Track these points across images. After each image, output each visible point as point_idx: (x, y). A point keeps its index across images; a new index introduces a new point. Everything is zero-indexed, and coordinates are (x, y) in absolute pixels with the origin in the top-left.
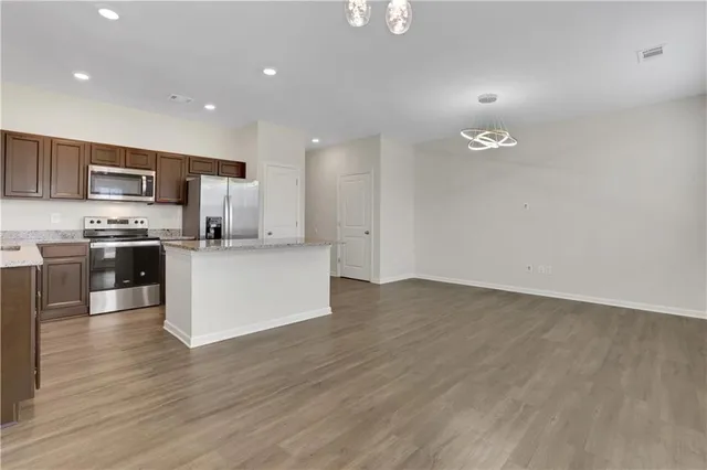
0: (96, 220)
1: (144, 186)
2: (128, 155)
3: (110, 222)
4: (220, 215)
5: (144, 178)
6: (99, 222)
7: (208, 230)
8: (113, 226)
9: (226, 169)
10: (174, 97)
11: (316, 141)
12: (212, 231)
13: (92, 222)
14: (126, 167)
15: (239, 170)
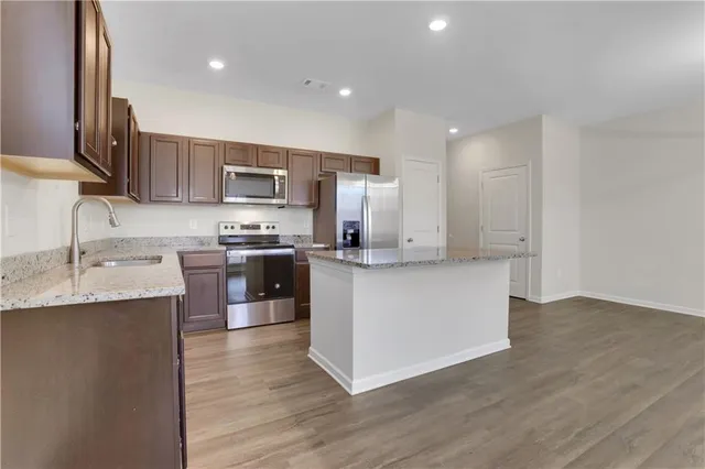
0: (229, 226)
1: (277, 187)
2: (260, 152)
3: (243, 227)
4: (358, 219)
5: (276, 178)
6: (232, 228)
7: (345, 238)
8: (245, 232)
9: (359, 166)
10: (308, 82)
11: (453, 131)
12: (349, 238)
13: (226, 227)
14: (258, 166)
15: (373, 167)
